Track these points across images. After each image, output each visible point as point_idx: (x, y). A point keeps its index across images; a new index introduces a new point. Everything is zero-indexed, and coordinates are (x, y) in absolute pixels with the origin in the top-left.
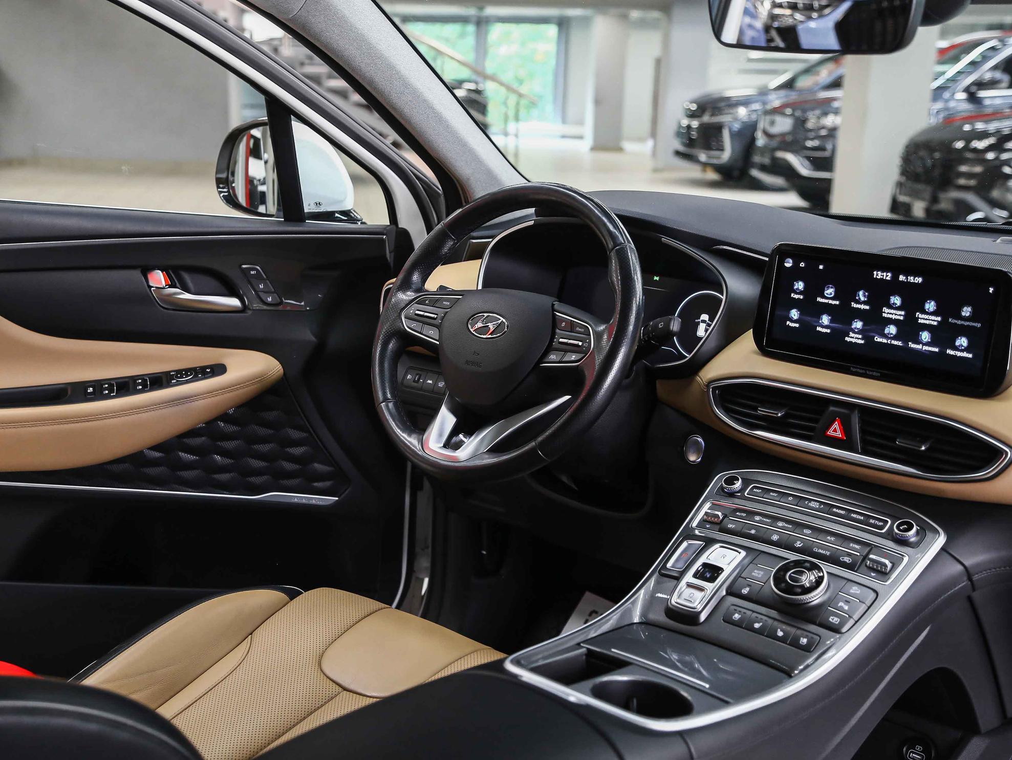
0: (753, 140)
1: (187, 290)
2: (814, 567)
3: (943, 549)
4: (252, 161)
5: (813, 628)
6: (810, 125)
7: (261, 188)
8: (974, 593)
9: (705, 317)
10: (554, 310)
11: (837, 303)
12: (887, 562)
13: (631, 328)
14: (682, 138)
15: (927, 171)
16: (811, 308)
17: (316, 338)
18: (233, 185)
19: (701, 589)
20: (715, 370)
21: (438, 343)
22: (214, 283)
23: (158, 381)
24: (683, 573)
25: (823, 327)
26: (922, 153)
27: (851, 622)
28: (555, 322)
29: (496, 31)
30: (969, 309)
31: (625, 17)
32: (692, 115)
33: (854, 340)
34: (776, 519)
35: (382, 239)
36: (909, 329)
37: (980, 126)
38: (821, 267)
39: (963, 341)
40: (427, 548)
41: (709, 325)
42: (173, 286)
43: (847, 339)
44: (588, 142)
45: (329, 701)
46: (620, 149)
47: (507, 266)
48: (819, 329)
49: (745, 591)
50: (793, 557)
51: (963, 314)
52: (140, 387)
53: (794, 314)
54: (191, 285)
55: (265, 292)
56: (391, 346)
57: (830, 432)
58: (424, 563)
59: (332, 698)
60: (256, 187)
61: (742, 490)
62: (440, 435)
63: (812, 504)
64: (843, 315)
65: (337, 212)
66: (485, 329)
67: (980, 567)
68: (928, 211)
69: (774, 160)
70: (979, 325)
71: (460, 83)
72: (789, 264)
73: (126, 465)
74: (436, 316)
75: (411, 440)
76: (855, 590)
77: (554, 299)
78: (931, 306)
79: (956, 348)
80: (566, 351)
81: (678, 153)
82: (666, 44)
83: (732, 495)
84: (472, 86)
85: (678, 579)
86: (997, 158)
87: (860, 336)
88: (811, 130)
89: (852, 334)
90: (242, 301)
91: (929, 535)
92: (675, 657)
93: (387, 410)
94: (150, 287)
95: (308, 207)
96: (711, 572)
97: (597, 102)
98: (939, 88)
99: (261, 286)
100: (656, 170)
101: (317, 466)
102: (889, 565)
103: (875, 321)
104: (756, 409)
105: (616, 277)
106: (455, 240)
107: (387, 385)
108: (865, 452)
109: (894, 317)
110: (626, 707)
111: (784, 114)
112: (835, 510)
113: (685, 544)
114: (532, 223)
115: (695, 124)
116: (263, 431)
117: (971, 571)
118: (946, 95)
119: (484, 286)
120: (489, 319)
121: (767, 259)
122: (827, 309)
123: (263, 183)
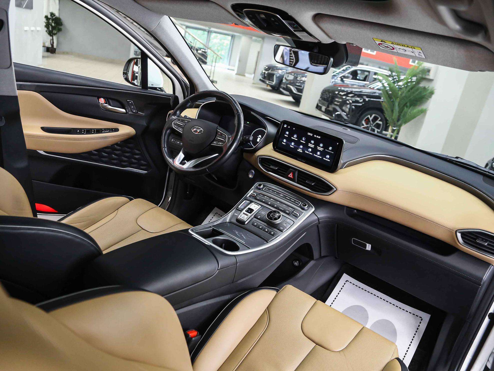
0: (282, 80)
1: (110, 105)
2: (279, 213)
3: (313, 212)
4: (135, 66)
5: (275, 230)
6: (298, 79)
7: (136, 75)
8: (319, 225)
9: (260, 136)
10: (217, 129)
11: (297, 140)
12: (298, 214)
13: (239, 137)
14: (262, 76)
15: (328, 98)
16: (289, 140)
17: (147, 124)
18: (128, 75)
19: (247, 215)
20: (260, 153)
21: (182, 133)
22: (118, 104)
23: (99, 131)
24: (243, 209)
25: (292, 146)
26: (327, 93)
27: (286, 229)
28: (217, 132)
29: (213, 35)
30: (331, 148)
31: (251, 38)
32: (266, 70)
33: (300, 151)
34: (271, 198)
35: (170, 99)
36: (315, 150)
37: (343, 89)
38: (294, 129)
39: (328, 156)
40: (172, 188)
41: (261, 139)
42: (106, 103)
43: (298, 150)
44: (235, 72)
45: (138, 232)
46: (245, 76)
47: (206, 112)
48: (291, 146)
49: (259, 217)
50: (274, 209)
51: (330, 149)
52: (93, 132)
53: (285, 141)
54: (111, 104)
55: (133, 109)
56: (168, 131)
57: (289, 176)
58: (170, 193)
59: (139, 231)
60: (135, 74)
61: (262, 188)
62: (179, 160)
63: (281, 195)
64: (298, 143)
65: (158, 88)
66: (196, 131)
67: (322, 218)
68: (326, 109)
69: (287, 87)
70: (333, 153)
71: (200, 49)
72: (285, 126)
73: (86, 155)
74: (182, 125)
75: (170, 160)
76: (288, 220)
77: (218, 125)
78: (321, 145)
79: (326, 158)
80: (219, 142)
81: (260, 80)
82: (262, 47)
83: (259, 189)
84: (204, 50)
85: (241, 211)
86: (345, 98)
87: (301, 150)
88: (298, 80)
89: (299, 149)
90: (126, 111)
91: (310, 208)
92: (237, 232)
93: (165, 150)
94: (99, 103)
95: (149, 85)
96: (250, 211)
97: (239, 61)
98: (334, 75)
99: (132, 107)
100: (253, 83)
101: (142, 162)
102: (299, 215)
103: (306, 146)
104: (270, 166)
105: (236, 122)
106: (191, 103)
107: (165, 143)
108: (297, 183)
109: (311, 146)
110: (221, 247)
111: (291, 75)
112: (287, 197)
113: (244, 201)
114: (214, 101)
115: (266, 72)
116: (128, 150)
117: (319, 219)
118: (335, 78)
119: (198, 118)
120: (198, 128)
121: (280, 123)
122: (294, 141)
123: (137, 73)
